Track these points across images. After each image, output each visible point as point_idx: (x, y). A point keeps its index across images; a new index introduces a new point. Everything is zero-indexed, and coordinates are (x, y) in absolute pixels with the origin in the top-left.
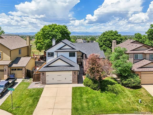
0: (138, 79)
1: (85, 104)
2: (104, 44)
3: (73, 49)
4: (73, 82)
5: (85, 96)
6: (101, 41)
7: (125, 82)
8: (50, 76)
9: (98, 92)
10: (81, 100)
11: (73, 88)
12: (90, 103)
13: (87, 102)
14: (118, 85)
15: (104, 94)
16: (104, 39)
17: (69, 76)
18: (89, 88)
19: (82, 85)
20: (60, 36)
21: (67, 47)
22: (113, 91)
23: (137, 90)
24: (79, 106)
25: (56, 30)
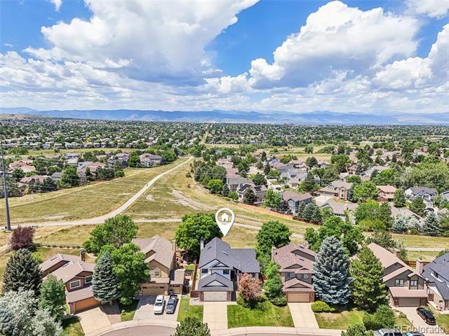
0: (284, 298)
1: (237, 320)
2: (264, 242)
3: (226, 266)
4: (228, 300)
5: (237, 314)
6: (262, 237)
7: (272, 301)
8: (207, 295)
9: (248, 310)
10: (235, 316)
11: (228, 306)
12: (241, 319)
13: (238, 318)
14: (268, 302)
15: (253, 311)
16: (265, 236)
17: (224, 295)
18: (241, 306)
19: (235, 303)
20: (209, 235)
21: (221, 265)
22: (261, 309)
23: (282, 308)
24: (233, 321)
25: (204, 226)
